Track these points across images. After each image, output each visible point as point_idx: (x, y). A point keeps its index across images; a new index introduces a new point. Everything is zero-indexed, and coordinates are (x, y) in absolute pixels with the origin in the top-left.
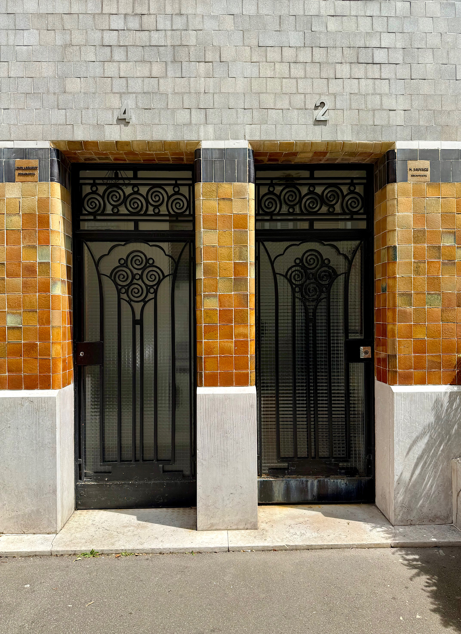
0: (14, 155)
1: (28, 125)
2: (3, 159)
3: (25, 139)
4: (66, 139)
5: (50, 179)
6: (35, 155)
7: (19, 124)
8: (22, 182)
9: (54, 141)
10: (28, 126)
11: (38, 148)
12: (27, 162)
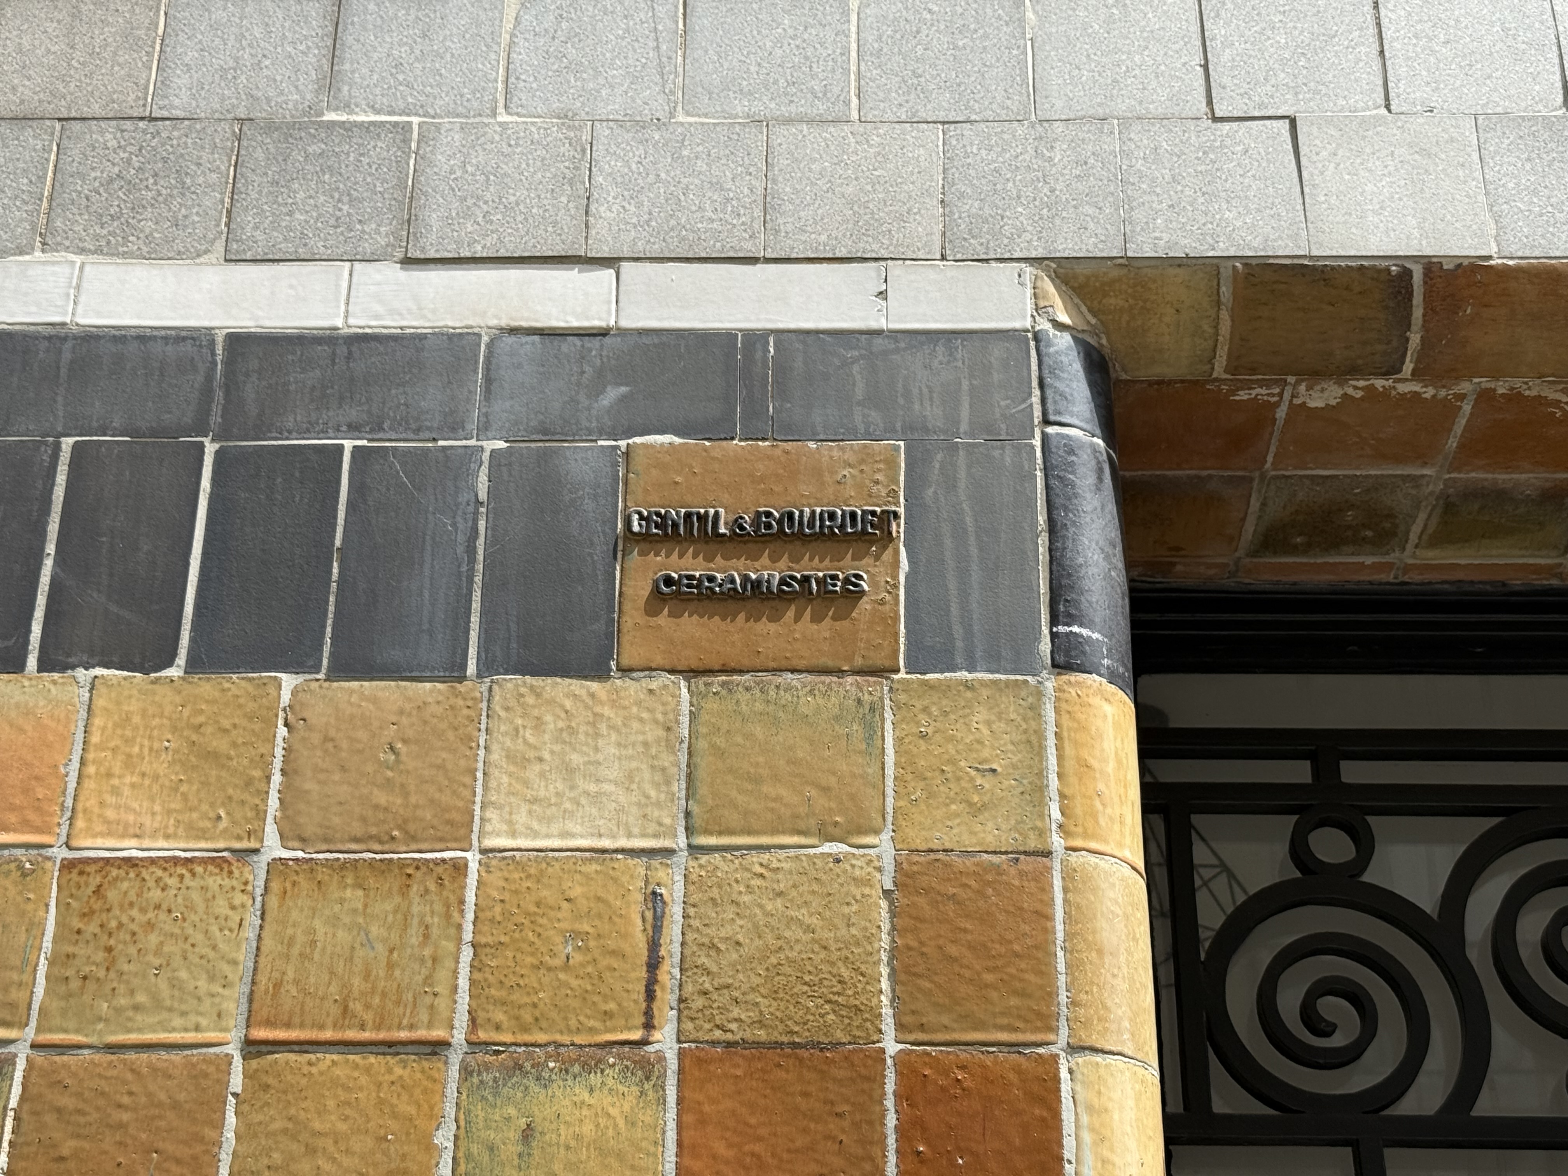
0: (612, 394)
1: (789, 121)
2: (485, 430)
3: (749, 248)
4: (1224, 249)
5: (1045, 646)
6: (860, 392)
7: (681, 118)
8: (692, 673)
9: (1079, 269)
10: (782, 136)
11: (895, 334)
12: (761, 468)
